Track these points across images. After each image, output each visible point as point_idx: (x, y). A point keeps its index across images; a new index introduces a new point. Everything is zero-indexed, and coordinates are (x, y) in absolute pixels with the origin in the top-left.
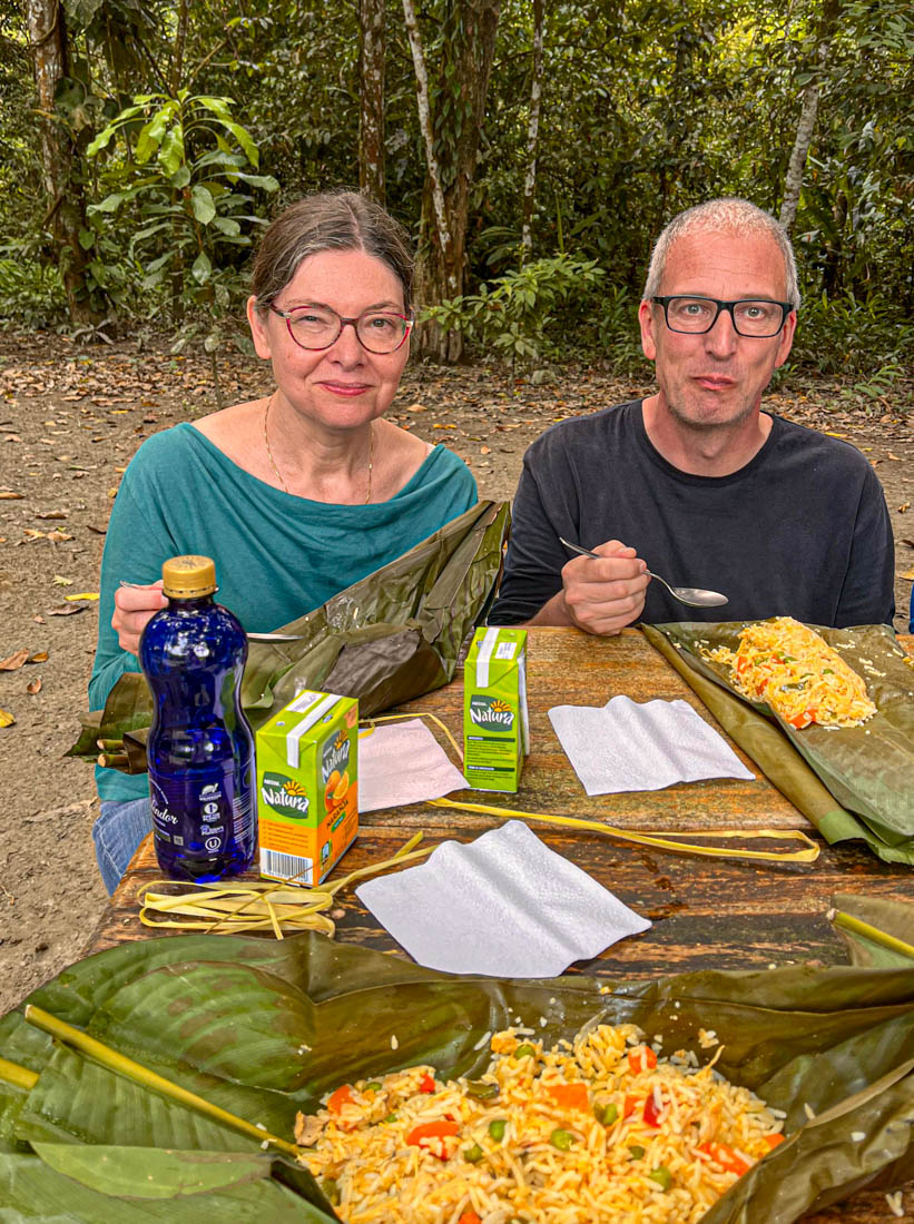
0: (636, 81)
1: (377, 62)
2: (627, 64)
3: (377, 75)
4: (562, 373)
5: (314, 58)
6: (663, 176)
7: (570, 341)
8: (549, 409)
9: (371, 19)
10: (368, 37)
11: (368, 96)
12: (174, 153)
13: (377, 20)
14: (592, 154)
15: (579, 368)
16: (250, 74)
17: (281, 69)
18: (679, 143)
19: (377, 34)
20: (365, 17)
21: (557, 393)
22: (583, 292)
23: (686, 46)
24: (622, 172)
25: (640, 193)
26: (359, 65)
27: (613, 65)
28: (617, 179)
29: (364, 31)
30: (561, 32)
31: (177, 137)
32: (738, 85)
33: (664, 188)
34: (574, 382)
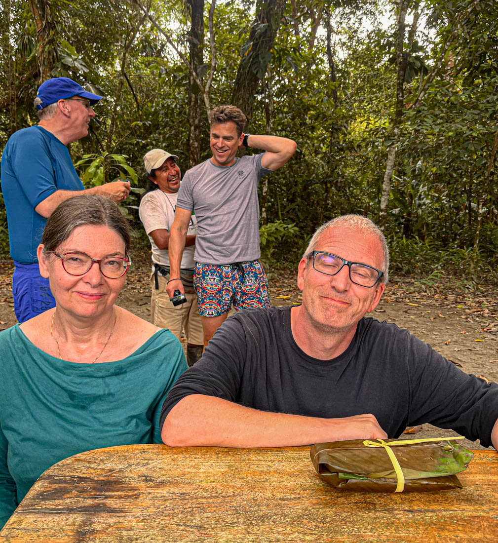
0: (313, 145)
1: (196, 139)
2: (309, 138)
3: (196, 144)
4: (281, 275)
5: (169, 137)
6: (326, 185)
7: (285, 259)
8: (273, 292)
9: (194, 121)
10: (192, 128)
11: (192, 153)
12: (99, 179)
13: (197, 121)
14: (294, 176)
15: (289, 272)
16: (141, 145)
17: (154, 142)
18: (333, 171)
19: (196, 127)
20: (191, 120)
21: (277, 284)
22: (290, 237)
23: (335, 130)
24: (307, 184)
25: (316, 193)
26: (188, 140)
27: (302, 138)
28: (305, 188)
29: (191, 126)
30: (279, 125)
31: (101, 172)
32: (359, 146)
33: (327, 190)
34: (286, 279)
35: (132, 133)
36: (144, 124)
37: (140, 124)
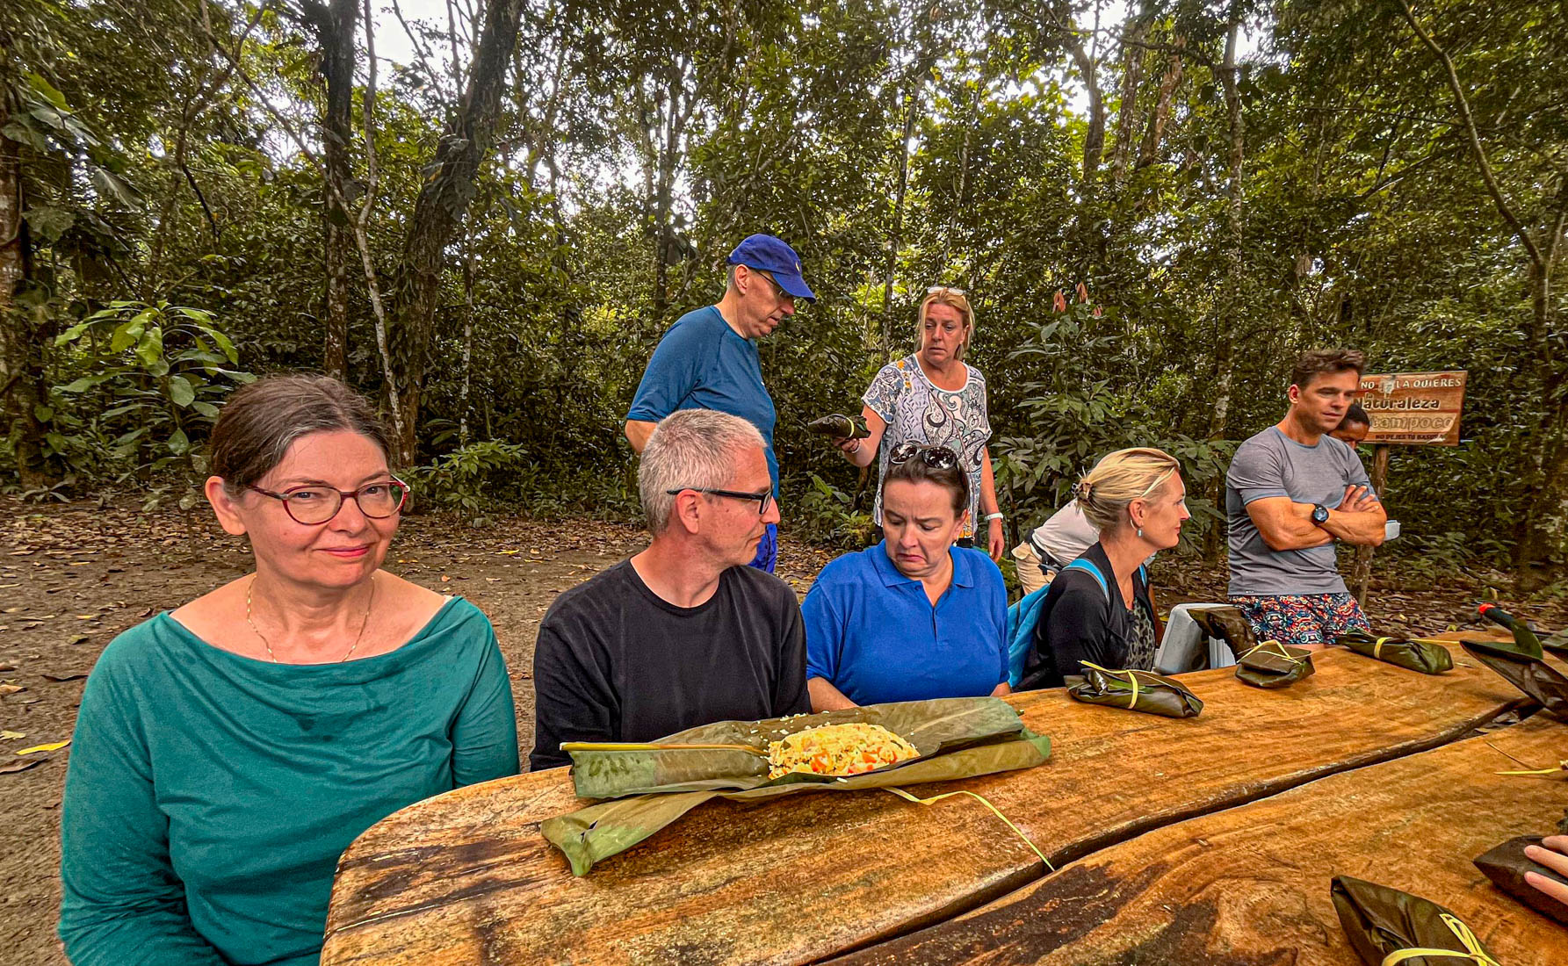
0: (536, 332)
1: (340, 300)
2: (530, 321)
3: (341, 308)
4: (495, 519)
5: (284, 291)
6: (559, 392)
7: (498, 497)
8: (490, 546)
9: (335, 270)
10: (333, 281)
11: (332, 321)
12: (152, 349)
13: (341, 271)
14: (508, 375)
15: (507, 515)
16: (223, 296)
17: (253, 295)
18: (570, 372)
19: (340, 281)
20: (330, 268)
21: (495, 534)
22: (506, 464)
23: (570, 314)
24: (531, 387)
25: (544, 402)
26: (325, 300)
27: (521, 321)
28: (527, 392)
29: (330, 277)
30: (482, 296)
32: (605, 342)
33: (560, 400)
34: (506, 525)
35: (201, 275)
36: (231, 262)
37: (223, 259)
